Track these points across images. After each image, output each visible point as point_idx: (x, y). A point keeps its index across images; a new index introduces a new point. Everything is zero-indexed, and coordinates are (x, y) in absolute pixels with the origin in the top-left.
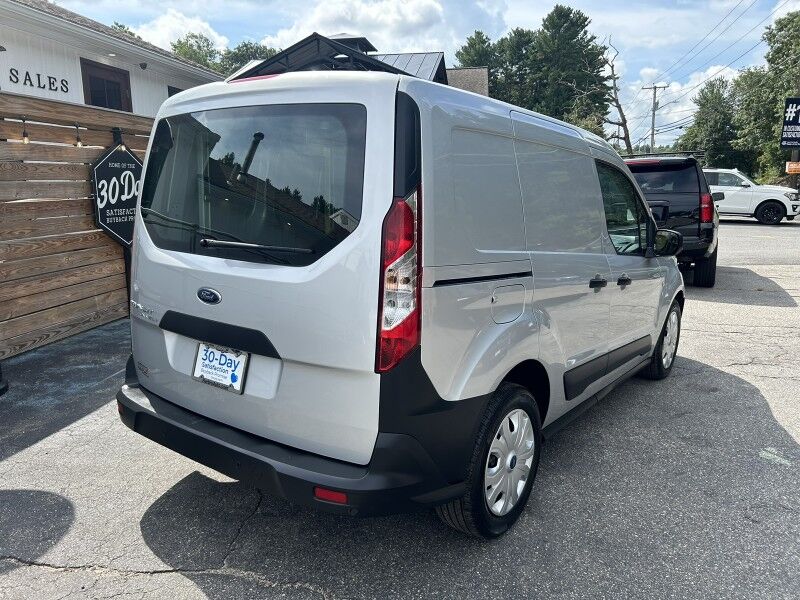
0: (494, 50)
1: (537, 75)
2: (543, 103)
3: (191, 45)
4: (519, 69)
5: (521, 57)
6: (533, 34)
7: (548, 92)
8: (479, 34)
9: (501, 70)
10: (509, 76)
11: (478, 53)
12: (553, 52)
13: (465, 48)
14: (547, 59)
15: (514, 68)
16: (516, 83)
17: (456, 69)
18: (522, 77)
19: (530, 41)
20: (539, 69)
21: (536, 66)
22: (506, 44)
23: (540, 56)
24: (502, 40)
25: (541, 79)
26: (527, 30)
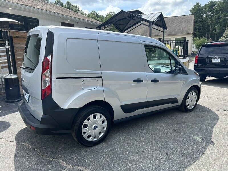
0: (203, 8)
1: (217, 15)
2: (219, 24)
3: (111, 15)
4: (211, 13)
5: (212, 10)
6: (216, 2)
7: (221, 20)
8: (198, 4)
9: (205, 14)
10: (207, 16)
11: (197, 9)
12: (223, 7)
13: (193, 9)
14: (221, 10)
15: (209, 13)
16: (210, 18)
17: (189, 15)
18: (212, 16)
19: (215, 4)
20: (218, 13)
21: (217, 12)
22: (207, 6)
23: (218, 9)
24: (206, 5)
25: (219, 16)
26: (215, 1)
